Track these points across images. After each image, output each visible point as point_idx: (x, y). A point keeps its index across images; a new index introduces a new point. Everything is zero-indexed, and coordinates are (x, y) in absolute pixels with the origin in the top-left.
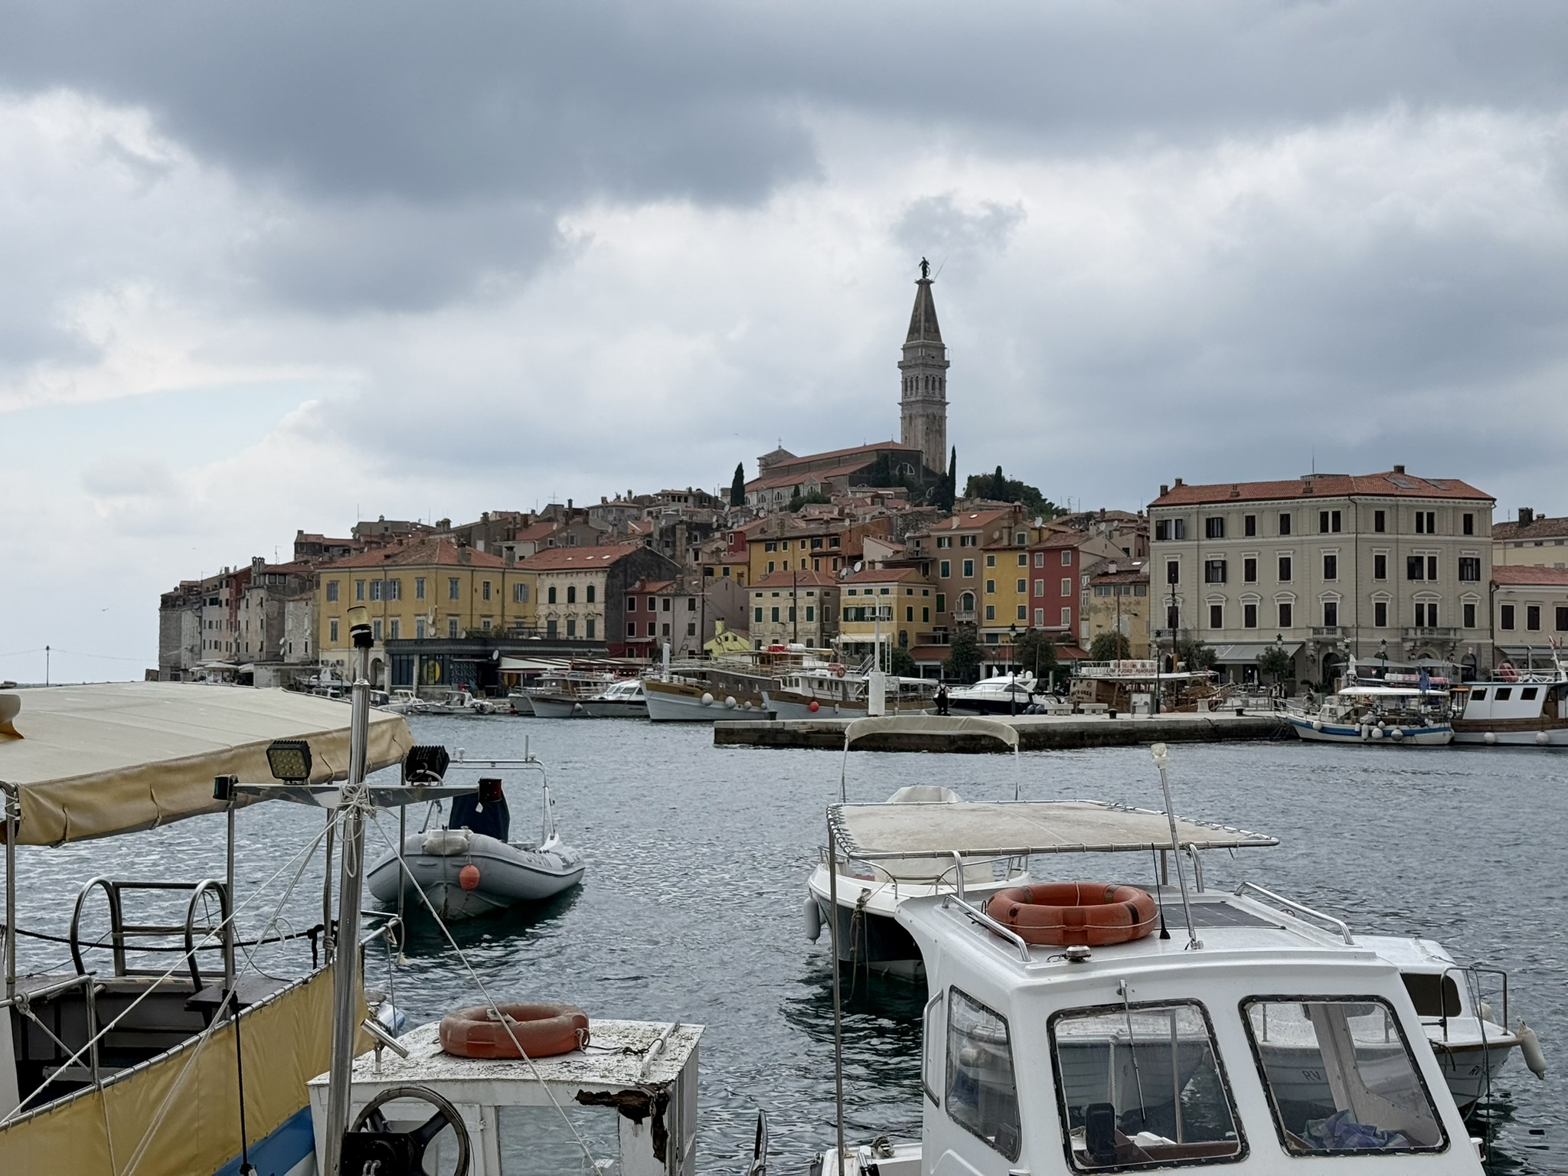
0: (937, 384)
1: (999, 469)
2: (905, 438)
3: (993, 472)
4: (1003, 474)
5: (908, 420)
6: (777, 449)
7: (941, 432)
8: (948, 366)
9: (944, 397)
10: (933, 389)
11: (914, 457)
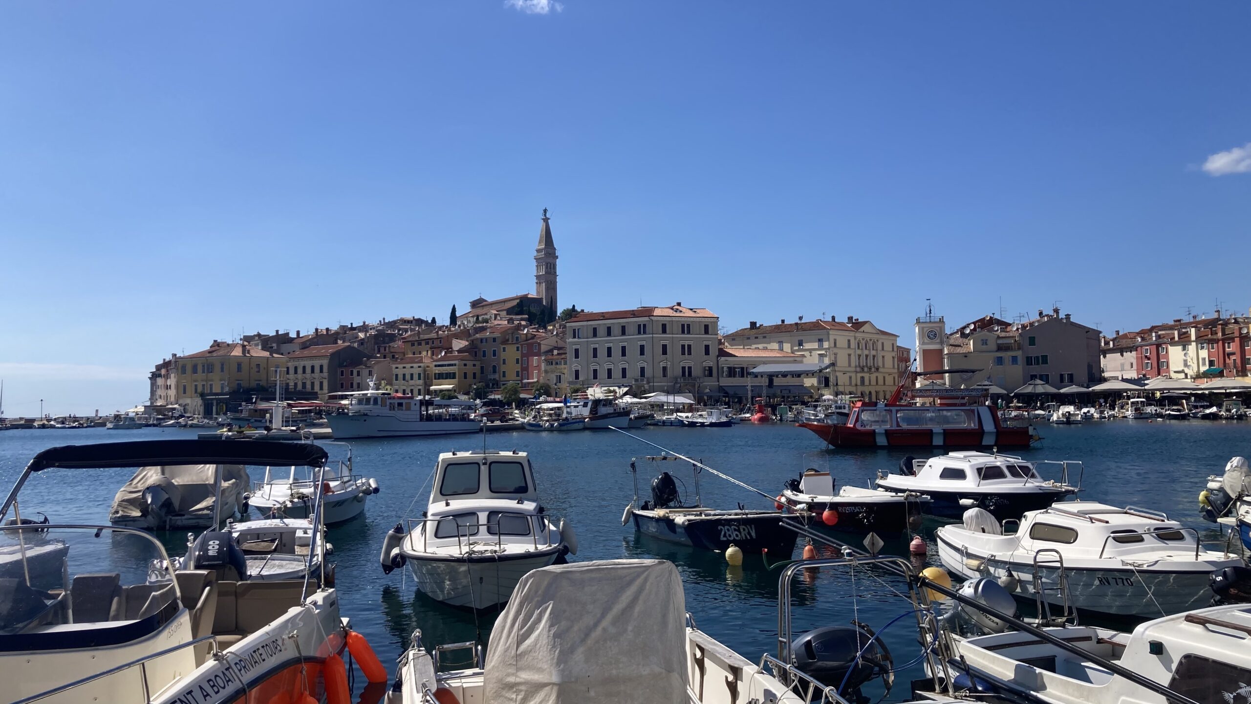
0: (552, 266)
1: (574, 306)
2: (538, 293)
3: (571, 307)
4: (576, 308)
5: (539, 283)
6: (479, 298)
7: (554, 289)
8: (557, 258)
9: (556, 273)
10: (550, 269)
11: (538, 301)
